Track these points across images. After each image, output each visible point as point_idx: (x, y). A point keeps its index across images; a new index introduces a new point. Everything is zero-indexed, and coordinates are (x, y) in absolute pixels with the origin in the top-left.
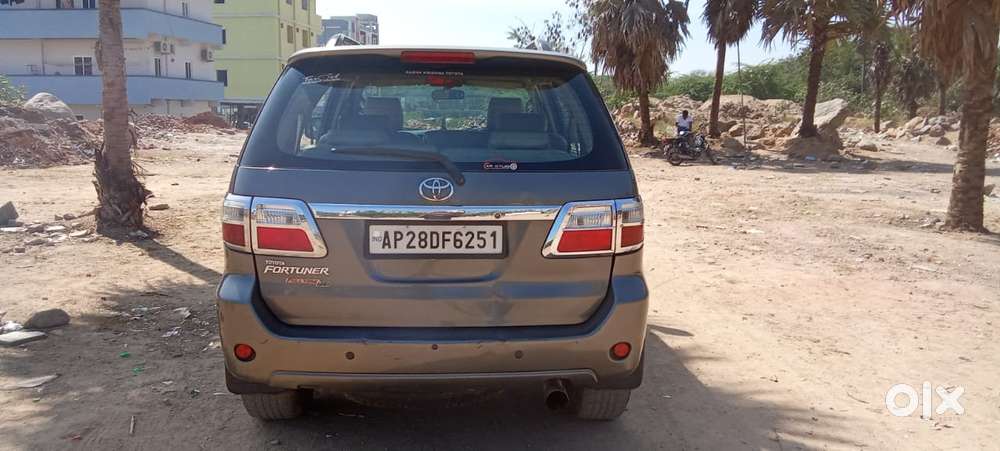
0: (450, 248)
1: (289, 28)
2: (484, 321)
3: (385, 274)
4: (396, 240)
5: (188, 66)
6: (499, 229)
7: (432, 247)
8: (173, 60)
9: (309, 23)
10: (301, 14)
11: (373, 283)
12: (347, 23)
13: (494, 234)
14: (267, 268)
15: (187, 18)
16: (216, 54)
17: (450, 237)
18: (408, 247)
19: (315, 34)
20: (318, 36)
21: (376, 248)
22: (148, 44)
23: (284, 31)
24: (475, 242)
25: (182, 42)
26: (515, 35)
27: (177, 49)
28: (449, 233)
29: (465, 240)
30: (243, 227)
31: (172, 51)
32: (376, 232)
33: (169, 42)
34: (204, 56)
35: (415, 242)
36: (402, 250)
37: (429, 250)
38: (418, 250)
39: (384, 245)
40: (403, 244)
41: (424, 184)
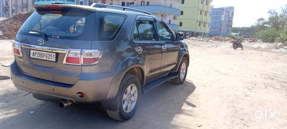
0: (45, 58)
1: (201, 10)
2: (50, 79)
4: (35, 54)
5: (170, 21)
6: (55, 54)
7: (42, 57)
8: (166, 19)
9: (208, 9)
10: (205, 6)
12: (224, 9)
13: (54, 56)
14: (16, 58)
15: (171, 8)
16: (178, 18)
19: (209, 12)
20: (210, 13)
21: (31, 56)
22: (160, 15)
23: (199, 11)
24: (50, 57)
25: (169, 14)
26: (270, 12)
27: (167, 16)
28: (45, 54)
29: (48, 56)
31: (166, 17)
32: (32, 52)
33: (166, 14)
34: (175, 18)
35: (38, 56)
36: (36, 57)
37: (41, 58)
38: (39, 58)
39: (33, 55)
40: (36, 55)
41: (39, 40)
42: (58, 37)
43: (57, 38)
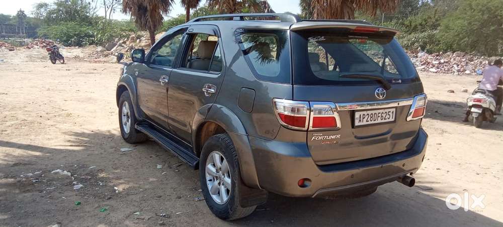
0: (379, 121)
3: (359, 135)
4: (363, 118)
6: (395, 110)
7: (374, 120)
11: (356, 140)
13: (393, 112)
14: (313, 138)
17: (380, 115)
18: (367, 121)
21: (357, 123)
24: (388, 116)
28: (380, 113)
29: (384, 115)
30: (306, 117)
32: (357, 115)
35: (369, 119)
36: (365, 123)
37: (373, 122)
38: (370, 123)
39: (360, 121)
40: (365, 120)
41: (377, 91)
42: (400, 81)
43: (399, 83)
